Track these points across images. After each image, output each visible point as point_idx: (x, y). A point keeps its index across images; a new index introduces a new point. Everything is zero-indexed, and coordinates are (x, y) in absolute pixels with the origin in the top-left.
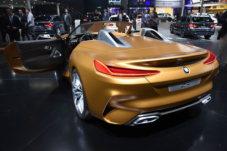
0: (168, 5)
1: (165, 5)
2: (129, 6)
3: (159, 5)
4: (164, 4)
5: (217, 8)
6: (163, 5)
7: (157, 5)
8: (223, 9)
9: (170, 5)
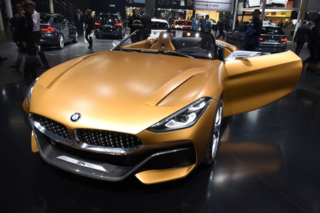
0: (213, 7)
1: (209, 7)
2: (157, 6)
3: (201, 7)
4: (207, 5)
5: (277, 15)
6: (205, 7)
7: (197, 7)
8: (284, 16)
9: (216, 8)
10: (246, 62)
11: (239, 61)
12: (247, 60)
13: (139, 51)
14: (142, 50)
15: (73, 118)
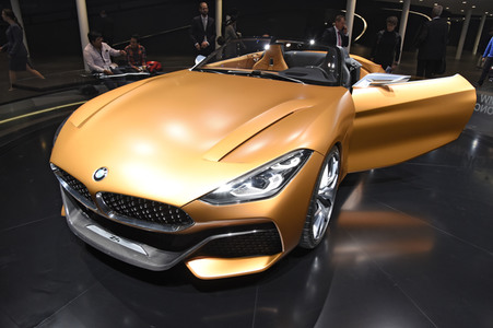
10: (386, 92)
11: (377, 90)
12: (387, 89)
13: (225, 72)
14: (230, 70)
15: (97, 176)
